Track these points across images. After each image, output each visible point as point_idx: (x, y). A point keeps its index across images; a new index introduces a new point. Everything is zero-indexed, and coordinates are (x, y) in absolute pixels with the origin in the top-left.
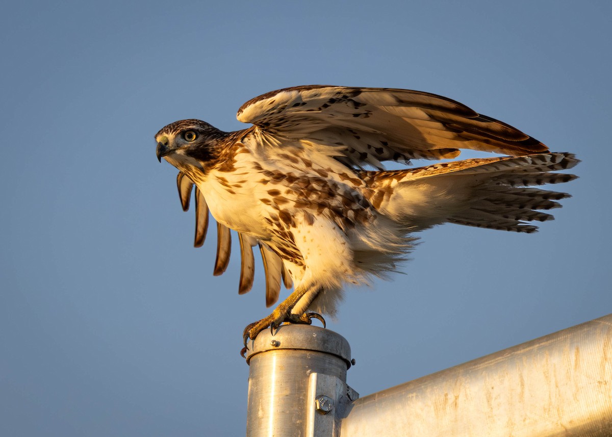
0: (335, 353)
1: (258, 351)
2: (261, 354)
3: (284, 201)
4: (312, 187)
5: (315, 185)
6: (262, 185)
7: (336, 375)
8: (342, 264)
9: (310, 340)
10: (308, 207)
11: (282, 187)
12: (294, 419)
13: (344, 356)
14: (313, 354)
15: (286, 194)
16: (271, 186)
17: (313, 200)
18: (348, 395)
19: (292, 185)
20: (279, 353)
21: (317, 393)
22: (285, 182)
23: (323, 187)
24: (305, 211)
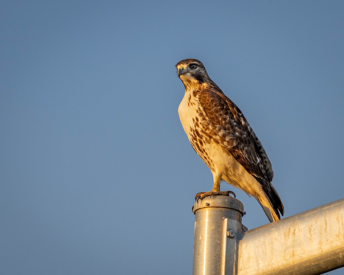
0: (236, 209)
1: (199, 208)
2: (200, 209)
7: (237, 219)
9: (224, 203)
12: (216, 241)
13: (241, 211)
14: (226, 209)
18: (242, 229)
20: (209, 209)
21: (227, 228)
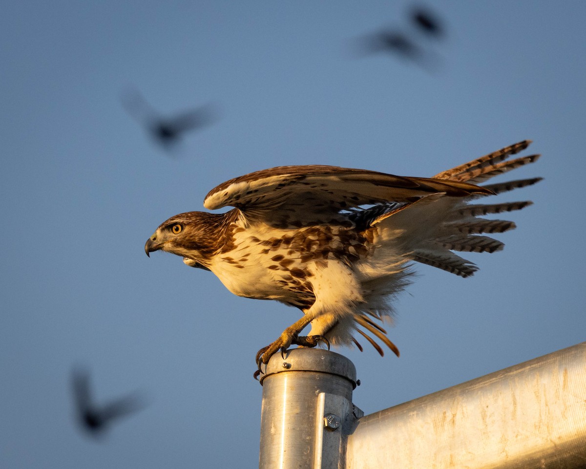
0: (341, 374)
1: (270, 373)
2: (273, 375)
3: (290, 262)
6: (264, 255)
7: (343, 395)
9: (319, 363)
10: (314, 258)
11: (283, 251)
12: (303, 436)
13: (350, 378)
14: (322, 375)
15: (289, 256)
16: (273, 254)
18: (353, 413)
19: (291, 246)
20: (291, 374)
21: (325, 412)
22: (283, 245)
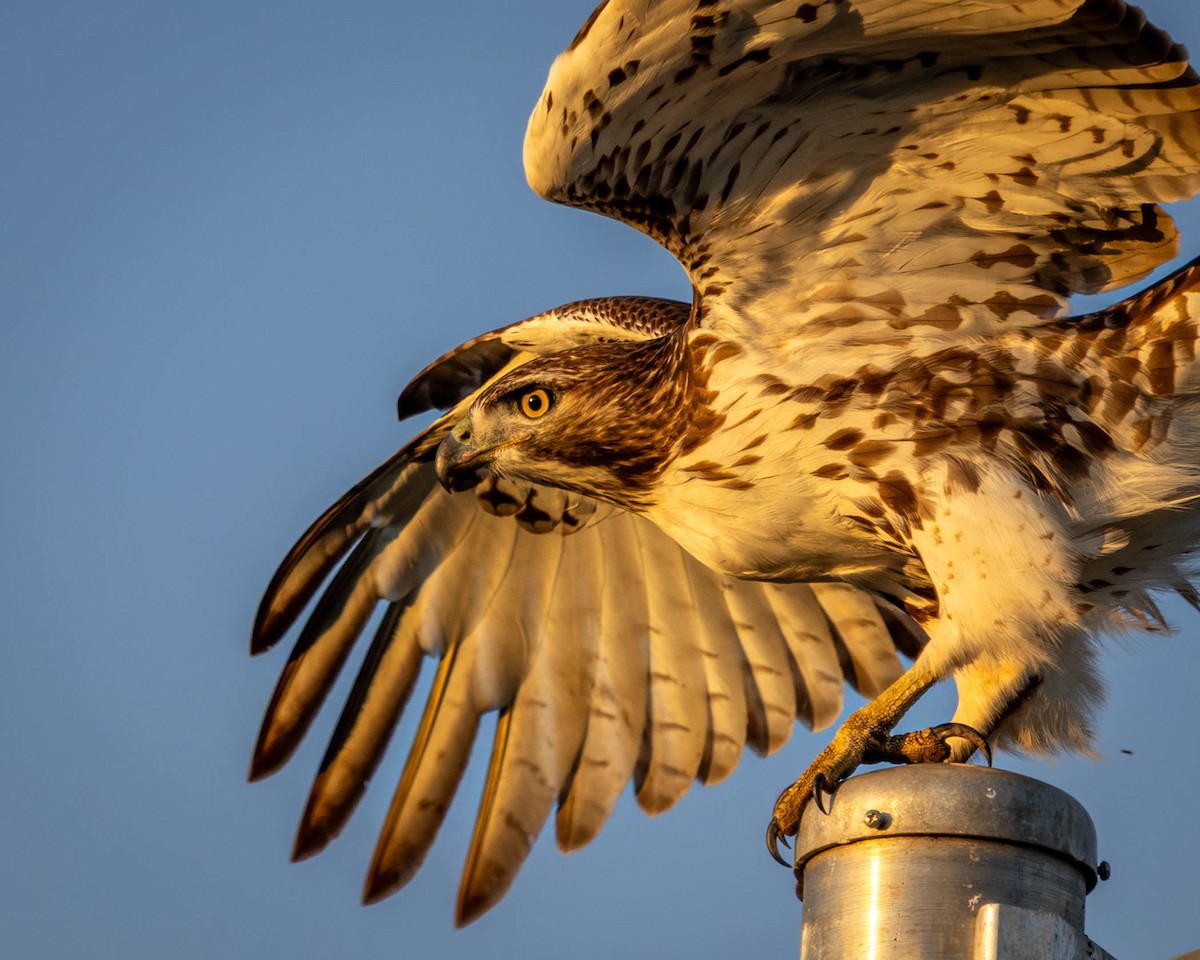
0: (1049, 843)
1: (828, 843)
2: (835, 850)
3: (881, 450)
4: (943, 381)
5: (947, 375)
6: (800, 433)
7: (1056, 910)
8: (1048, 597)
9: (978, 809)
10: (953, 443)
11: (859, 417)
13: (1078, 855)
14: (989, 849)
15: (879, 431)
16: (827, 427)
17: (961, 419)
19: (883, 398)
20: (891, 847)
22: (860, 398)
23: (972, 370)
24: (951, 458)
